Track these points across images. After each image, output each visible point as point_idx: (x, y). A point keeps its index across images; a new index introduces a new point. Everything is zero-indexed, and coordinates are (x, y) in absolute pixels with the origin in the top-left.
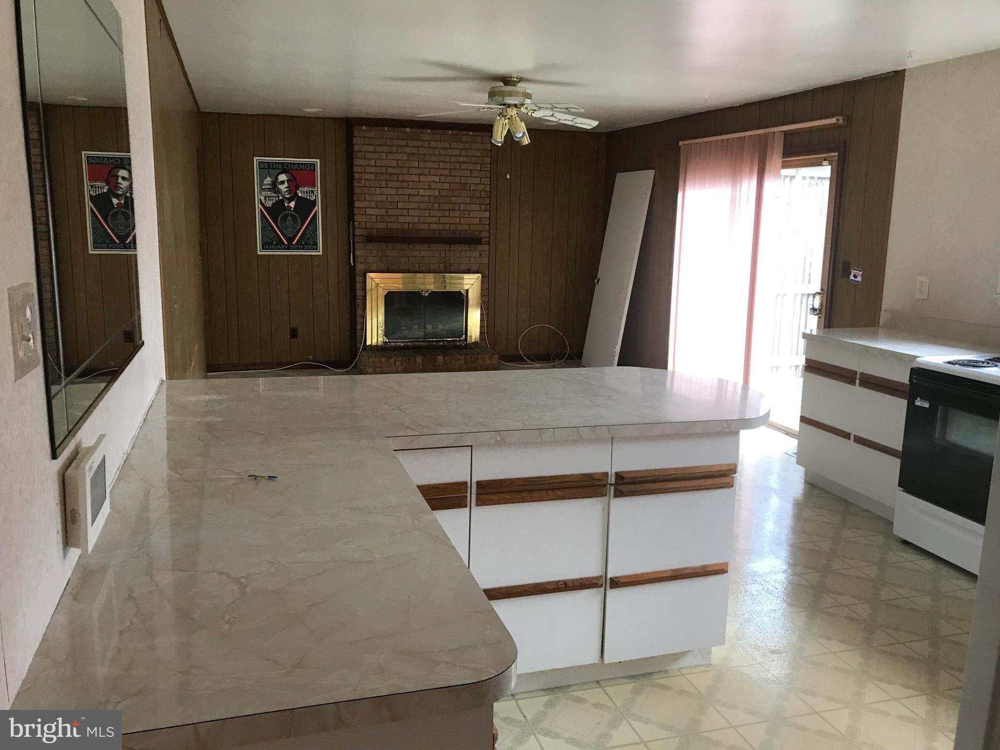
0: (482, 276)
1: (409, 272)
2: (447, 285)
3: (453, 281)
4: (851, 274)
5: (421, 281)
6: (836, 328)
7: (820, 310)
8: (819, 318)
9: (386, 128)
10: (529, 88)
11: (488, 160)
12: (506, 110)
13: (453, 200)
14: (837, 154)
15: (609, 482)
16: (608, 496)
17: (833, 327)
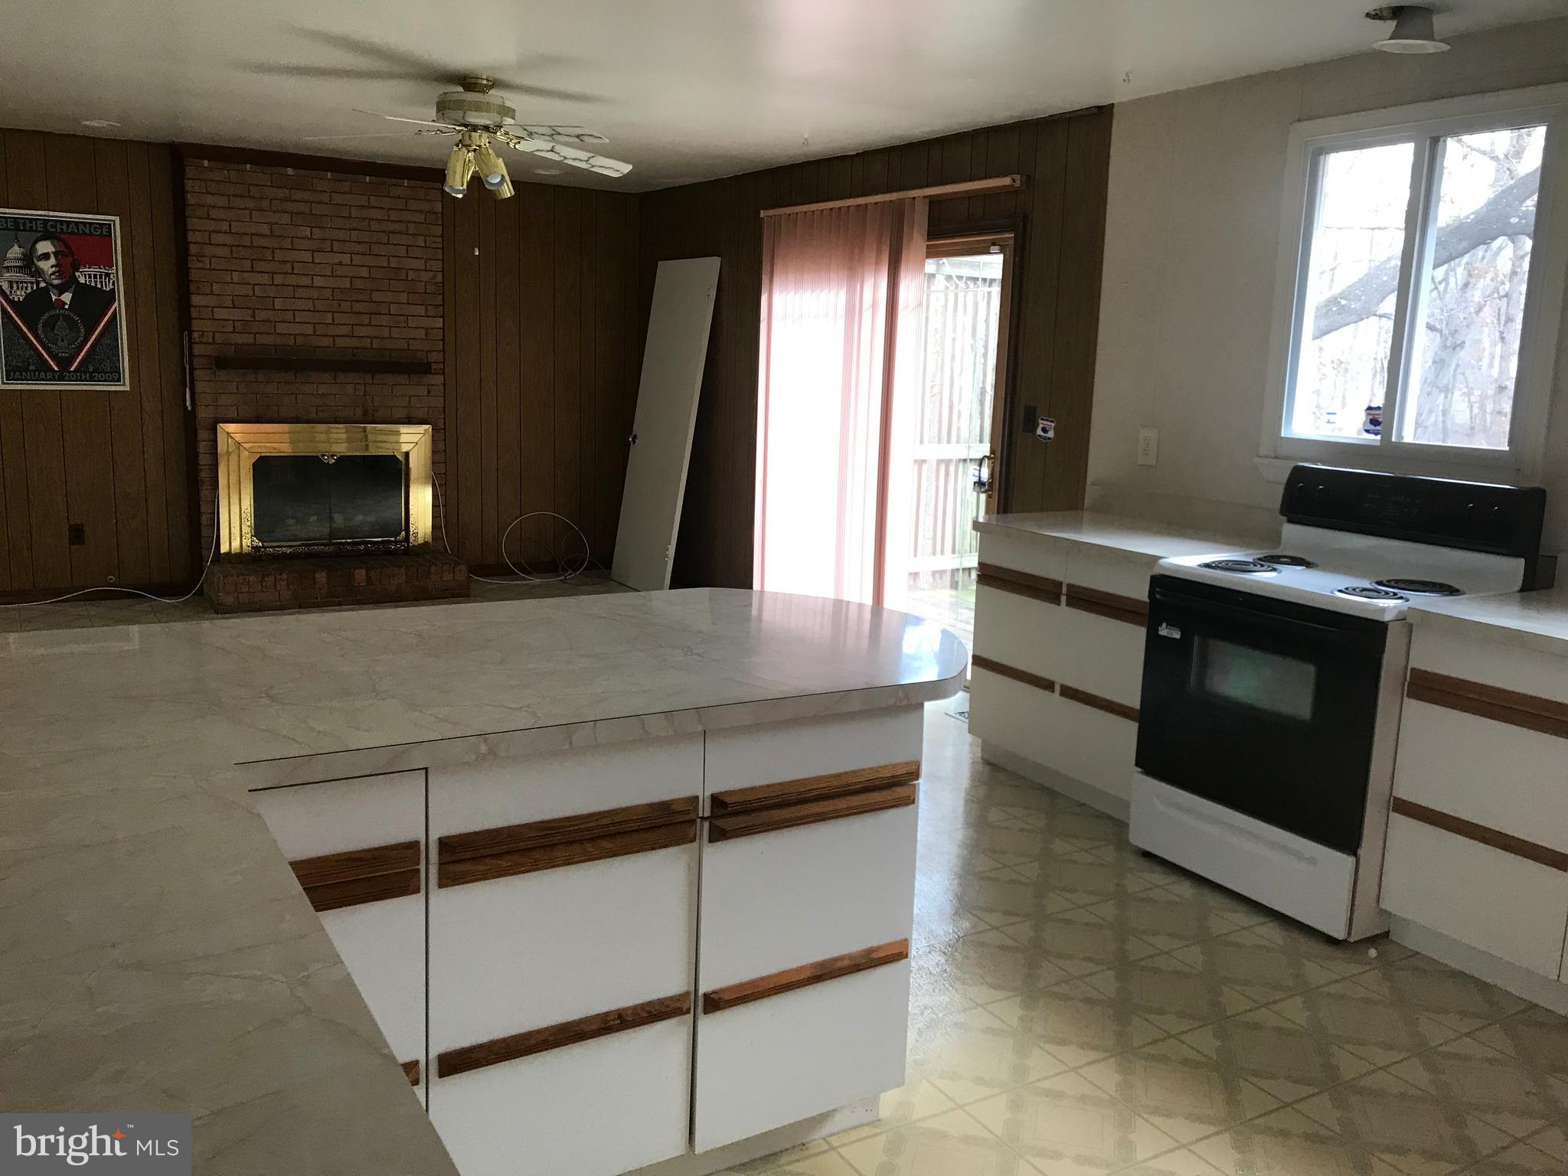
0: (433, 429)
1: (298, 422)
2: (370, 445)
3: (380, 438)
4: (1038, 426)
5: (323, 437)
6: (1017, 512)
7: (991, 484)
8: (989, 497)
9: (248, 166)
10: (511, 100)
11: (438, 231)
12: (470, 136)
13: (376, 297)
14: (1013, 235)
15: (701, 815)
16: (698, 841)
17: (1011, 512)
